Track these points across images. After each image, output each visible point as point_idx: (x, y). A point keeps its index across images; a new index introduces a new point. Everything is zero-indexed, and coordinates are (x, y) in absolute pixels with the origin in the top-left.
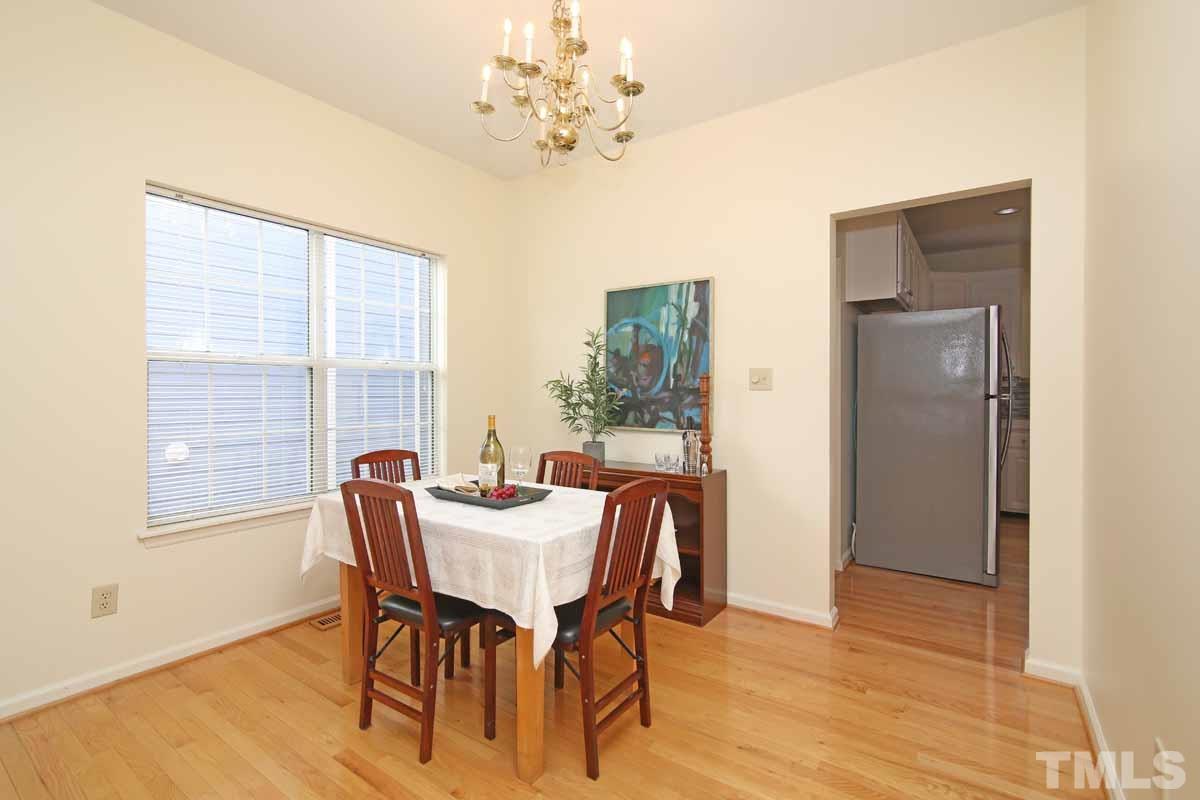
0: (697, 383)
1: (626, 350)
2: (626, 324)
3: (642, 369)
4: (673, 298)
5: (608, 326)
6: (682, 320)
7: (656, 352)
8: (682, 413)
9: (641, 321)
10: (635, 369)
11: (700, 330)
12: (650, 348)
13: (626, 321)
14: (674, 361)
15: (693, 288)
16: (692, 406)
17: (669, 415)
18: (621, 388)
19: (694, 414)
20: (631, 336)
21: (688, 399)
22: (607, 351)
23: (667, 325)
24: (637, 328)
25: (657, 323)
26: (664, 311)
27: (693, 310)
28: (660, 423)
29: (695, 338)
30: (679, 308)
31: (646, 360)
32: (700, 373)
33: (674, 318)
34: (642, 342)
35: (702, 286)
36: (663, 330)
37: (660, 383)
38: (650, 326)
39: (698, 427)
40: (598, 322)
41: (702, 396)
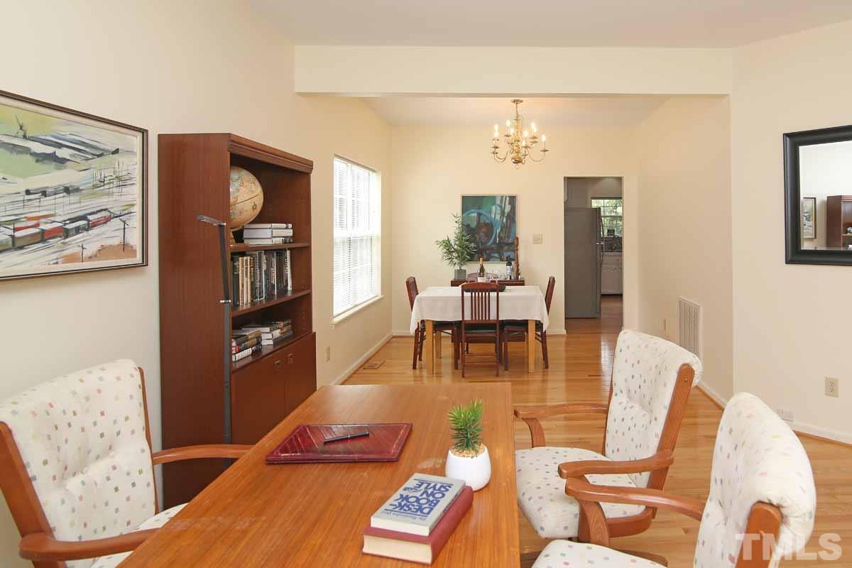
0: (510, 241)
1: (474, 225)
2: (473, 212)
3: (482, 234)
4: (498, 202)
5: (463, 212)
6: (503, 213)
7: (490, 227)
8: (503, 254)
9: (481, 211)
10: (478, 234)
11: (512, 217)
12: (486, 225)
13: (473, 210)
14: (498, 231)
15: (508, 199)
16: (508, 250)
17: (497, 255)
18: (471, 243)
19: (512, 255)
20: (476, 219)
21: (506, 248)
22: (463, 225)
23: (495, 214)
24: (479, 214)
25: (490, 212)
26: (494, 208)
27: (508, 209)
28: (492, 259)
29: (509, 221)
30: (501, 207)
31: (484, 230)
32: (512, 235)
33: (499, 211)
34: (482, 221)
35: (513, 199)
36: (493, 216)
37: (491, 241)
38: (487, 215)
39: (514, 260)
40: (458, 209)
41: (514, 245)
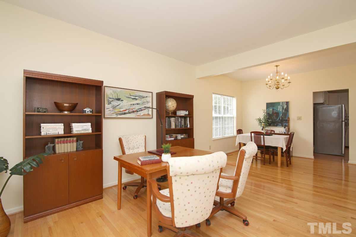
0: (286, 119)
1: (271, 113)
2: (271, 109)
3: (274, 116)
4: (281, 104)
5: (267, 108)
6: (283, 108)
7: (277, 114)
8: (283, 124)
9: (274, 108)
10: (273, 116)
11: (287, 110)
12: (276, 113)
13: (270, 108)
14: (281, 115)
15: (285, 103)
16: (285, 123)
17: (280, 124)
18: (270, 119)
19: (287, 124)
20: (272, 111)
21: (284, 122)
22: (267, 113)
23: (280, 109)
24: (273, 109)
25: (278, 108)
26: (279, 107)
27: (285, 107)
28: (278, 126)
29: (286, 111)
30: (282, 106)
31: (275, 115)
32: (287, 117)
33: (281, 108)
34: (274, 112)
35: (287, 103)
36: (279, 110)
37: (278, 119)
38: (276, 109)
39: (287, 126)
40: (265, 107)
41: (288, 121)
